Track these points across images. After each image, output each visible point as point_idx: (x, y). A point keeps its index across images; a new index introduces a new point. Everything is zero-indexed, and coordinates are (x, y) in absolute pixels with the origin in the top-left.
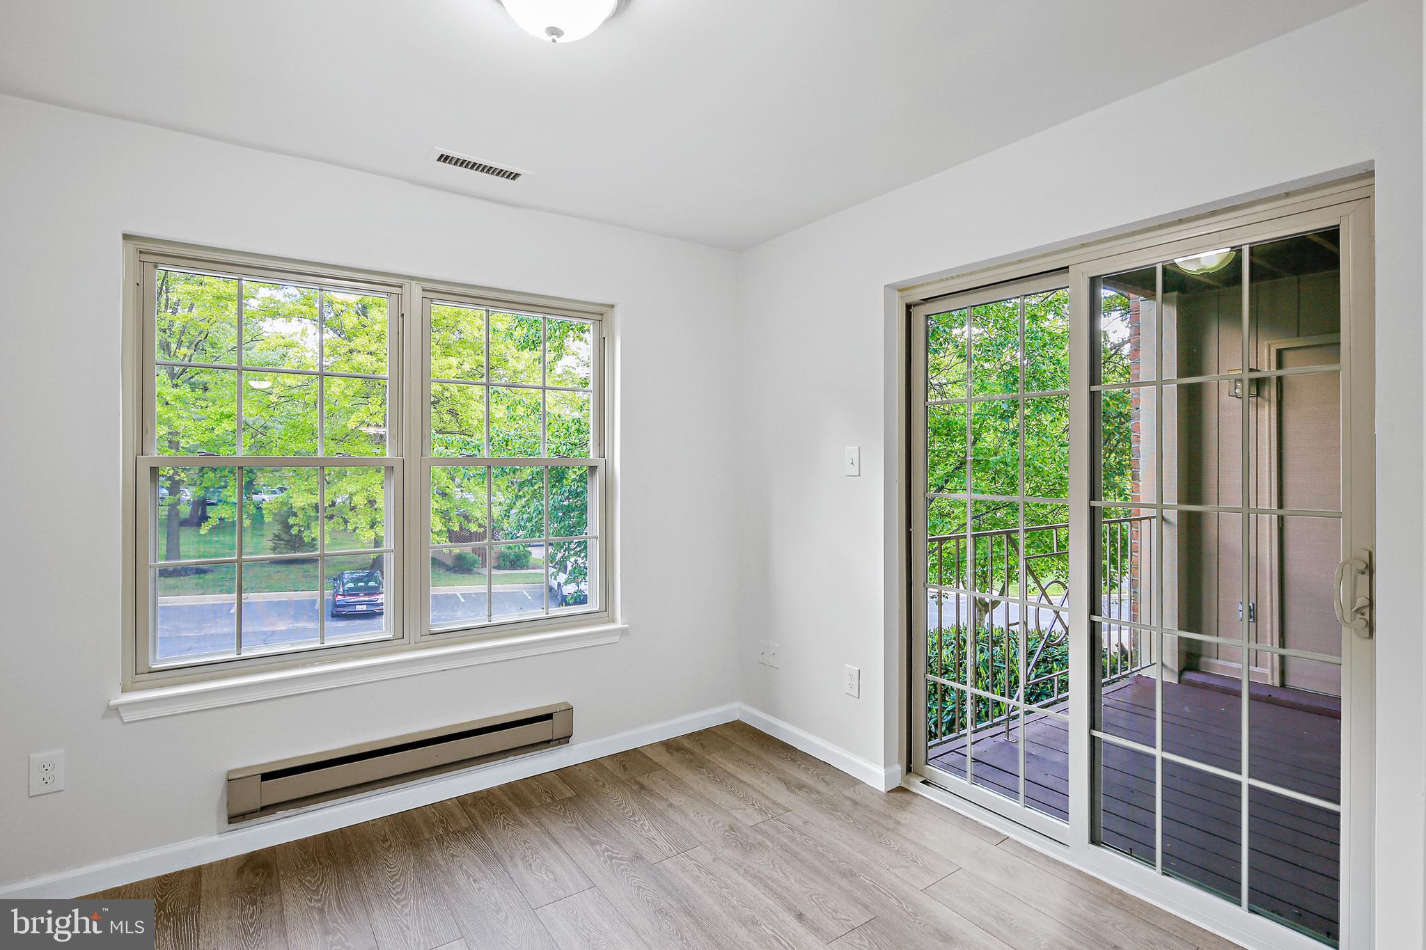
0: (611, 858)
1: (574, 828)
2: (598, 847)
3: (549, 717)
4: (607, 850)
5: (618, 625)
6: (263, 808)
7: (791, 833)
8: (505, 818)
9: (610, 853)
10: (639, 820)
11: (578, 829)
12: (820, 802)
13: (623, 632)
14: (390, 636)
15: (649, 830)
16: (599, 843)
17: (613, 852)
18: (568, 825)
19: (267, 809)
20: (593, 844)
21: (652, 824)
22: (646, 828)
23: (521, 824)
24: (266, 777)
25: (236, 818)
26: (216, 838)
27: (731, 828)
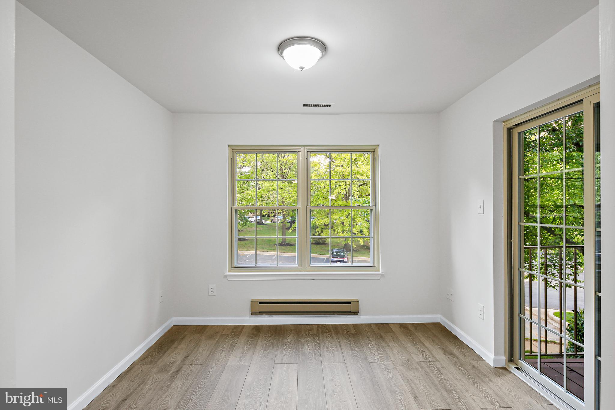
0: (355, 356)
1: (349, 343)
2: (353, 352)
3: (349, 303)
4: (356, 353)
5: (380, 273)
6: (260, 312)
7: (433, 369)
8: (328, 334)
9: (356, 355)
10: (373, 347)
11: (350, 344)
12: (456, 362)
13: (382, 276)
14: (297, 266)
15: (375, 352)
16: (354, 350)
17: (357, 355)
18: (347, 342)
19: (261, 313)
20: (352, 350)
21: (377, 350)
22: (374, 351)
23: (332, 338)
24: (260, 303)
25: (254, 313)
26: (248, 318)
27: (408, 360)
